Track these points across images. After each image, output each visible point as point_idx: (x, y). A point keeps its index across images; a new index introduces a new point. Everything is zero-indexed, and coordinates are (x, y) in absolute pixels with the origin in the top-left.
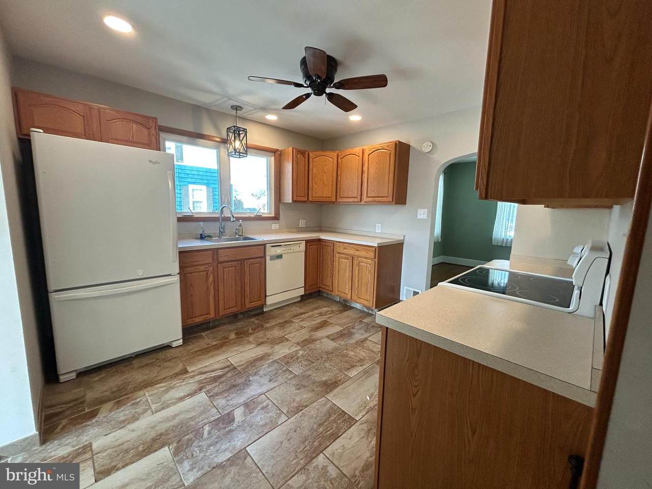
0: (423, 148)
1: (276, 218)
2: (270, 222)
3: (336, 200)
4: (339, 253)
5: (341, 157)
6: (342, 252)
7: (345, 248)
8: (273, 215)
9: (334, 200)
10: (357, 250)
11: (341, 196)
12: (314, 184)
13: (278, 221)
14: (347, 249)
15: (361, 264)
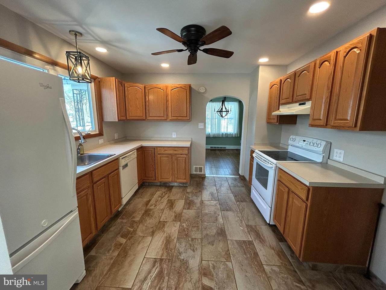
0: (200, 90)
1: (101, 134)
2: (97, 138)
3: (146, 118)
4: (159, 154)
5: (148, 89)
6: (163, 153)
7: (165, 151)
8: (97, 132)
9: (145, 119)
10: (175, 150)
11: (150, 116)
12: (130, 107)
13: (103, 136)
14: (167, 151)
15: (178, 158)
